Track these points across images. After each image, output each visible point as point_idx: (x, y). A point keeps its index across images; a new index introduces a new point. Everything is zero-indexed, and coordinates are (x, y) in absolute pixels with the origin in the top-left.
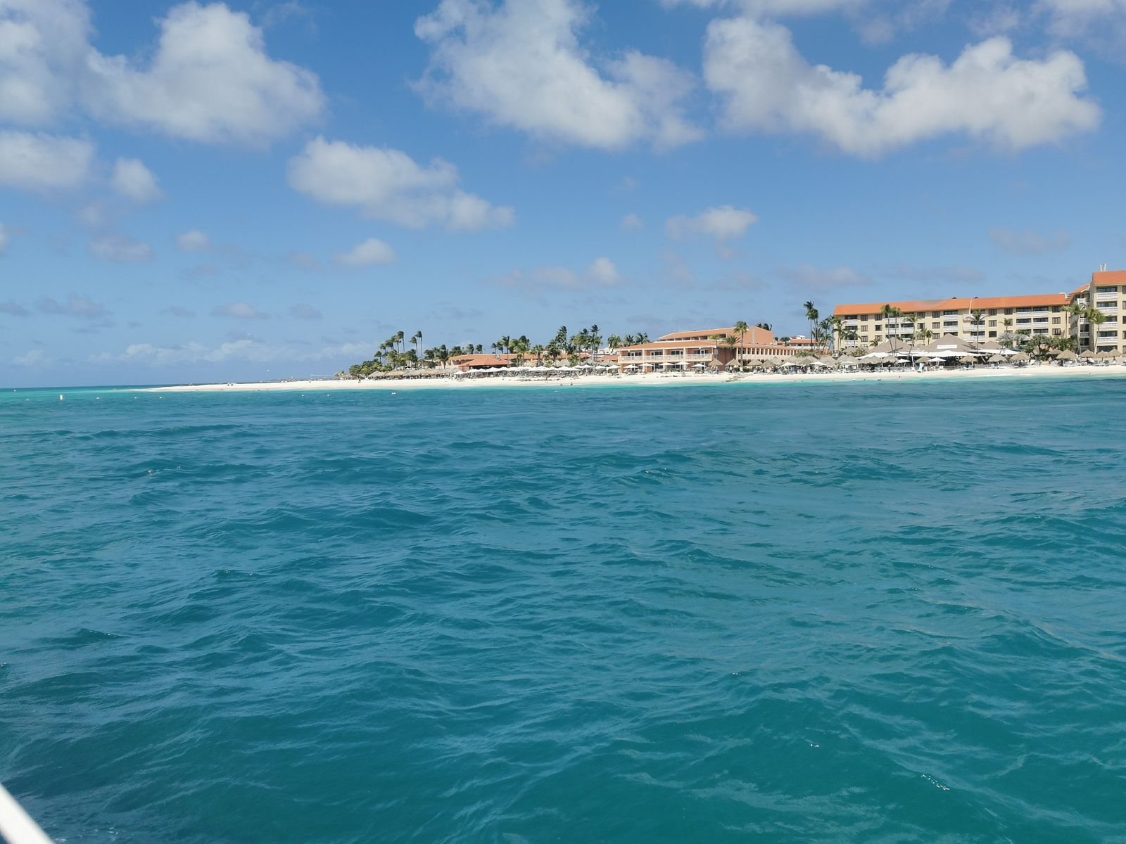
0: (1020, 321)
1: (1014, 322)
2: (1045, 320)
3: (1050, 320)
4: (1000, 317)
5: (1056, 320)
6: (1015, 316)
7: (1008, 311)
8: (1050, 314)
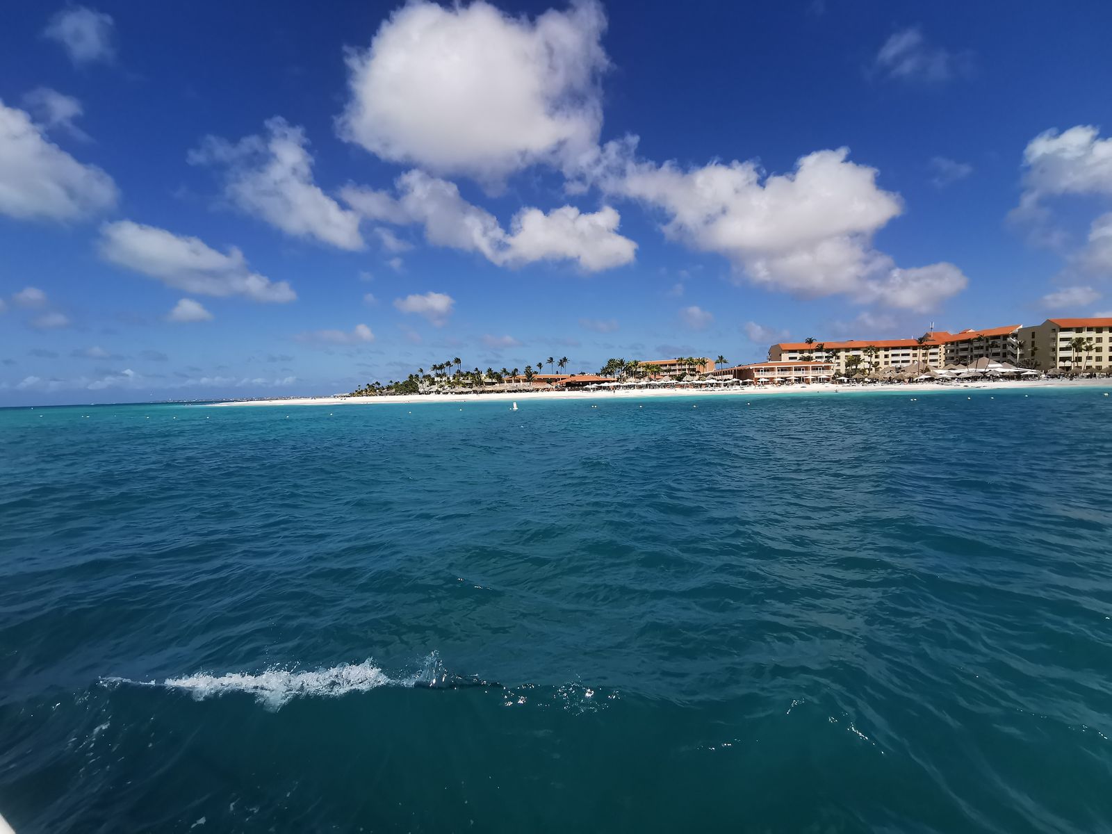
0: (893, 355)
1: (890, 356)
2: (908, 355)
3: (911, 355)
4: (882, 353)
5: (915, 355)
6: (890, 352)
7: (886, 349)
8: (911, 351)
